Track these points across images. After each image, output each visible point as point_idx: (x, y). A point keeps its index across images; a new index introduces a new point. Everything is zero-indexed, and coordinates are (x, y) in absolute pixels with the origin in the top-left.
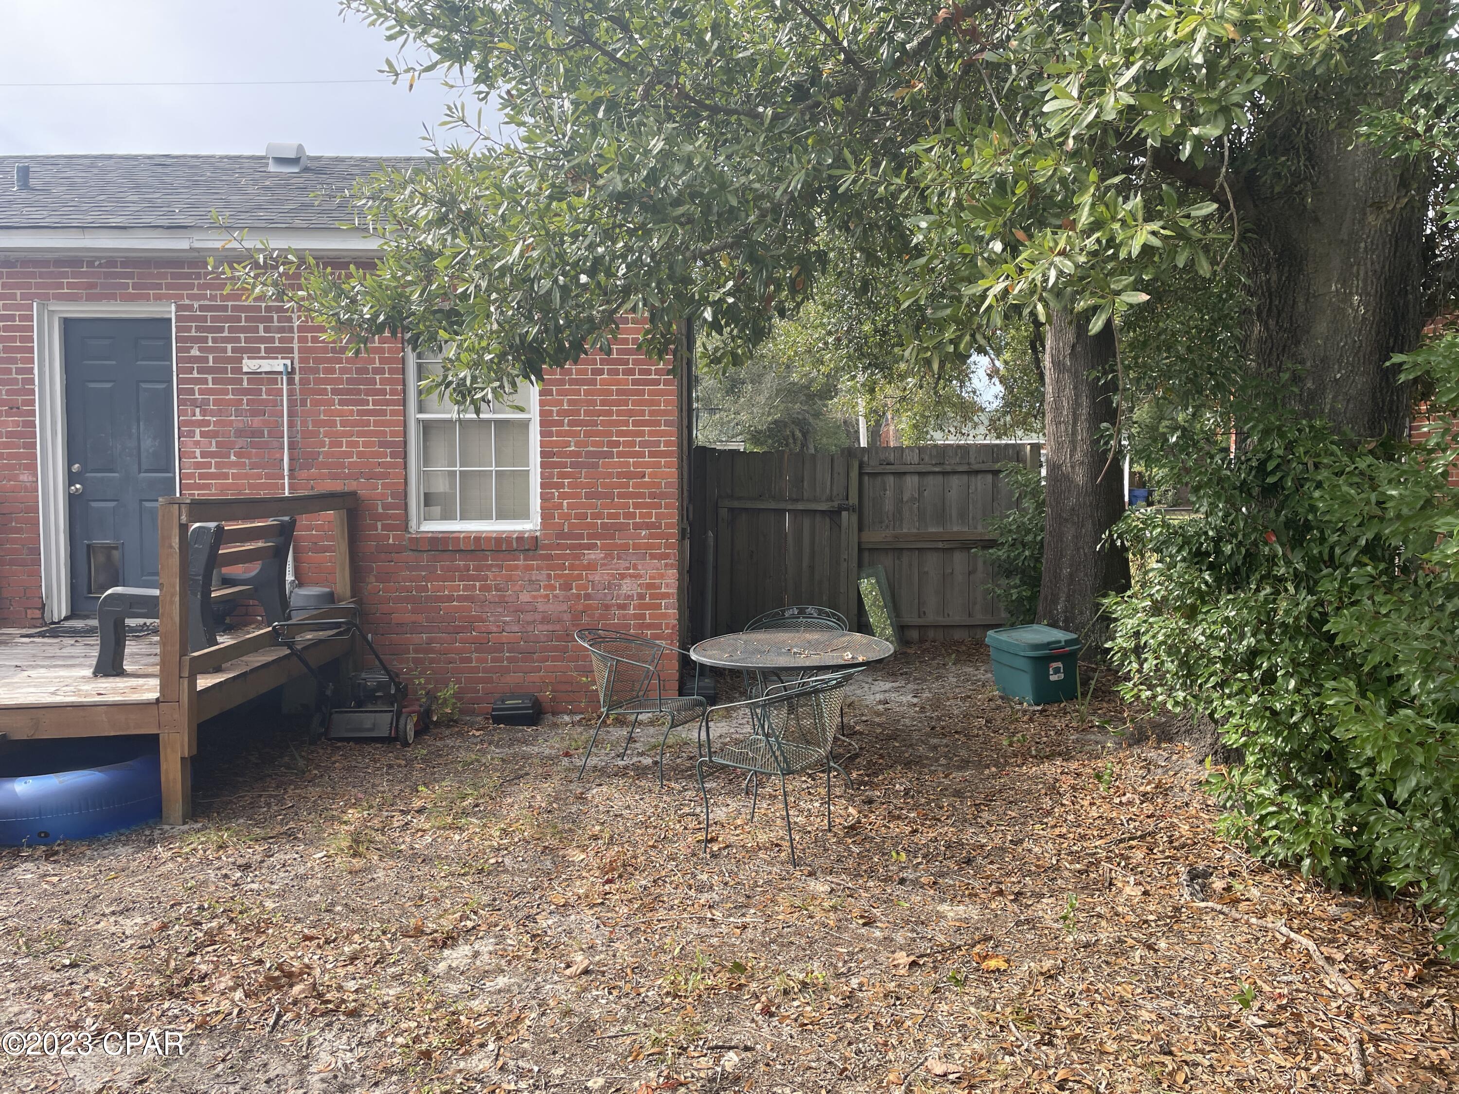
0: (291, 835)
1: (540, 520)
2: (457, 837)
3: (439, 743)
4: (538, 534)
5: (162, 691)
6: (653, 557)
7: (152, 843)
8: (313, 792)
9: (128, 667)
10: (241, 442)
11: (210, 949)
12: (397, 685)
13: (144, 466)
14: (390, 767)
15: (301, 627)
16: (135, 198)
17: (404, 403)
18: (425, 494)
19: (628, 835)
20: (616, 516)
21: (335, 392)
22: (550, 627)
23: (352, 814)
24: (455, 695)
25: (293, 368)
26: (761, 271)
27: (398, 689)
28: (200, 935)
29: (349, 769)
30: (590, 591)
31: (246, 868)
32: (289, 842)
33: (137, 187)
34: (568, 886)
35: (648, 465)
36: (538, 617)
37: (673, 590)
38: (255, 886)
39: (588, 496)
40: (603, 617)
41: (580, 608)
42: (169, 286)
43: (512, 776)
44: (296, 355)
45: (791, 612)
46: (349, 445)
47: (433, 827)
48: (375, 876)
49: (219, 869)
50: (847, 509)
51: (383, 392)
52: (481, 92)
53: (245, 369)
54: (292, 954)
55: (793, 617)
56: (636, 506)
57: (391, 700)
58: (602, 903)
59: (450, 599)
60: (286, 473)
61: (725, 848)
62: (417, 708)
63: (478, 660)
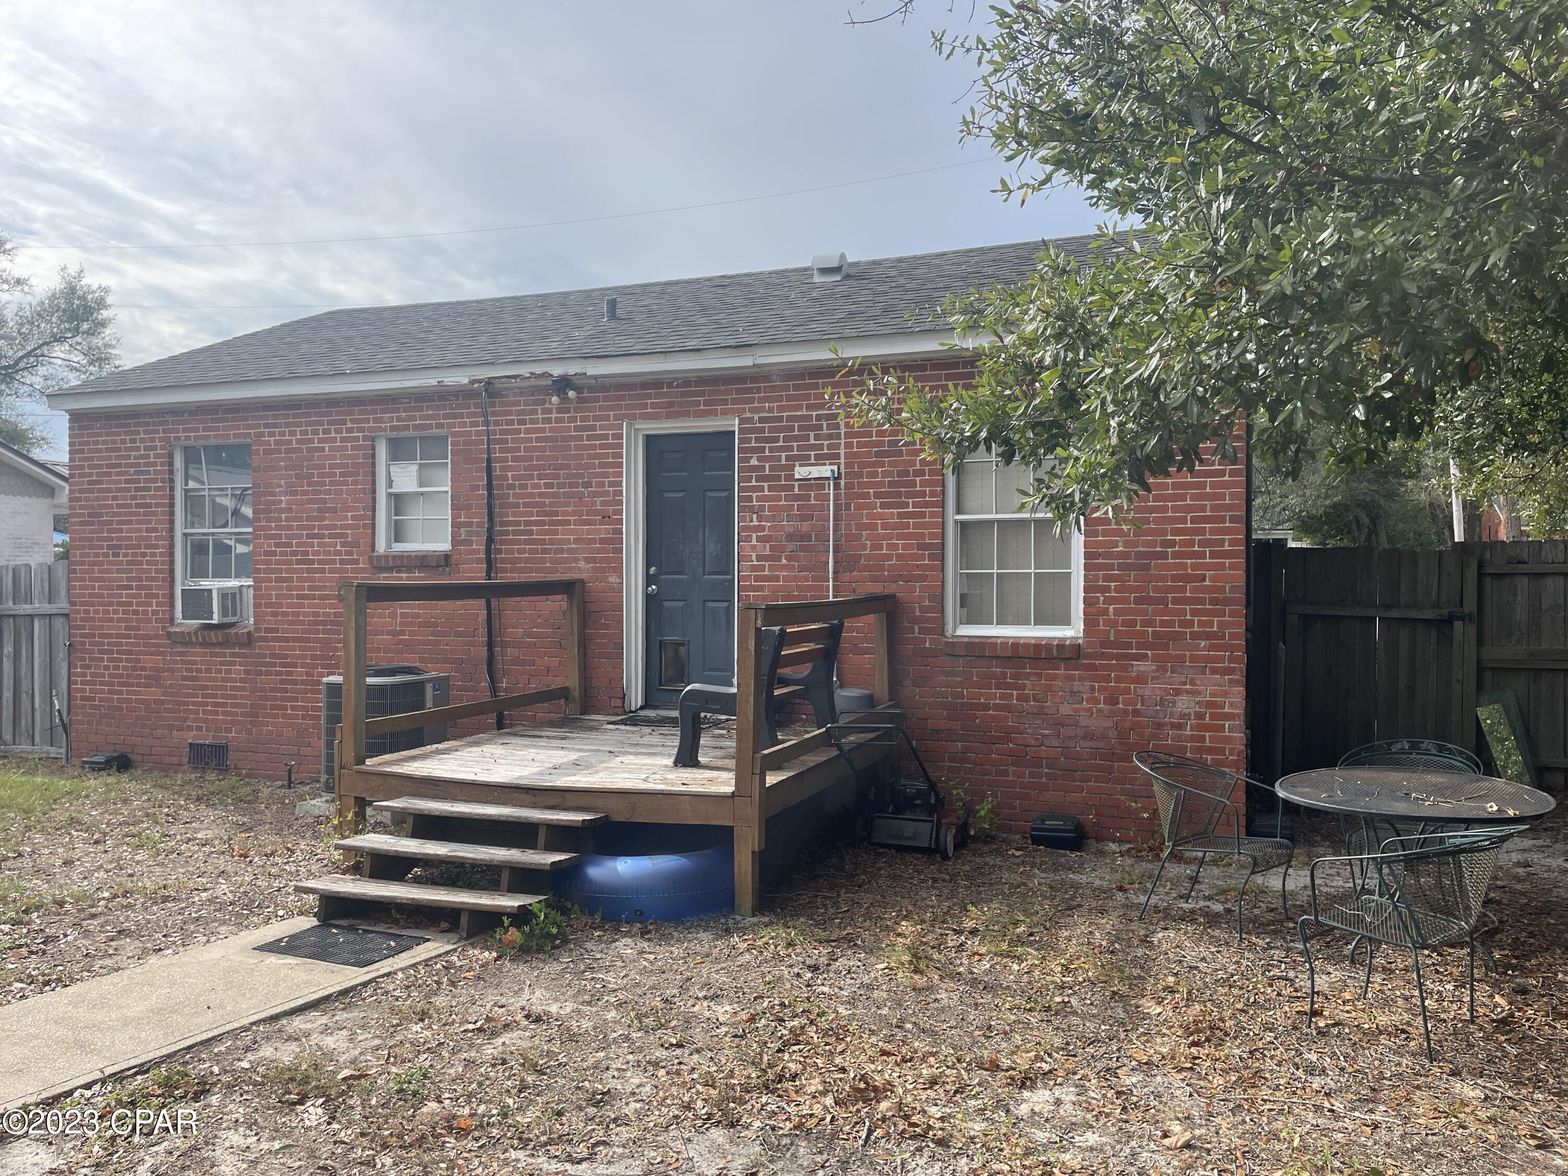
0: (850, 941)
1: (1082, 627)
2: (1016, 967)
3: (978, 860)
4: (1081, 641)
5: (736, 786)
6: (1214, 671)
7: (728, 932)
8: (866, 898)
9: (702, 759)
10: (792, 546)
11: (796, 1048)
12: (937, 795)
13: (707, 570)
14: (935, 880)
15: (848, 730)
16: (703, 320)
17: (943, 504)
18: (962, 596)
19: (1209, 993)
20: (1170, 624)
21: (877, 496)
22: (1094, 744)
23: (905, 926)
24: (991, 811)
25: (839, 473)
26: (1428, 359)
27: (938, 799)
28: (786, 1032)
29: (894, 877)
30: (1139, 706)
31: (814, 968)
32: (850, 947)
33: (704, 309)
34: (1147, 1041)
35: (1208, 567)
36: (1080, 732)
37: (1240, 711)
38: (826, 989)
39: (1138, 601)
40: (1155, 737)
41: (1127, 725)
42: (734, 401)
43: (1064, 906)
44: (842, 461)
45: (1399, 746)
46: (889, 547)
47: (989, 952)
48: (938, 997)
49: (791, 966)
50: (1462, 618)
51: (923, 494)
52: (1092, 197)
53: (797, 476)
54: (873, 1067)
55: (1402, 752)
56: (1194, 613)
57: (930, 809)
58: (1191, 1068)
59: (986, 707)
60: (831, 576)
61: (1334, 1025)
62: (955, 820)
63: (1015, 774)
